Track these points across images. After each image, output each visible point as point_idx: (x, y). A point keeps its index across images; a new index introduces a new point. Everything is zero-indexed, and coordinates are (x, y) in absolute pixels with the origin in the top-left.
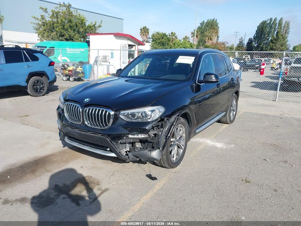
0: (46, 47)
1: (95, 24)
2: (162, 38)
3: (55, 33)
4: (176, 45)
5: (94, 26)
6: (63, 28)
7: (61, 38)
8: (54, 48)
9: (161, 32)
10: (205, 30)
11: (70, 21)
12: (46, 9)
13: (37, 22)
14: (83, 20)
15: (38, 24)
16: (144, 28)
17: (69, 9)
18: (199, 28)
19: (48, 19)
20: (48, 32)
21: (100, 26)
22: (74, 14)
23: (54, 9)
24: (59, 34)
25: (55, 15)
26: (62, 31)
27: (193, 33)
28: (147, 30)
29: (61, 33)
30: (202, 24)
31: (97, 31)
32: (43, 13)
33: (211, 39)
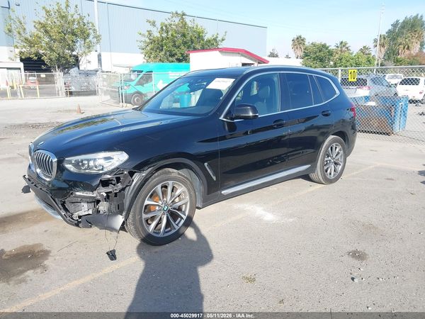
0: (142, 72)
1: (217, 37)
2: (320, 51)
3: (163, 53)
4: (344, 61)
5: (215, 39)
6: (174, 45)
7: (170, 59)
8: (151, 72)
9: (318, 42)
10: (400, 34)
11: (184, 35)
12: (154, 22)
13: (143, 39)
14: (199, 33)
15: (145, 42)
16: (298, 38)
17: (183, 19)
18: (389, 32)
19: (156, 34)
20: (156, 51)
21: (223, 40)
22: (190, 26)
23: (164, 21)
24: (168, 53)
25: (165, 28)
26: (172, 49)
27: (375, 41)
28: (302, 40)
29: (170, 51)
30: (394, 25)
31: (219, 47)
32: (151, 28)
33: (408, 48)
